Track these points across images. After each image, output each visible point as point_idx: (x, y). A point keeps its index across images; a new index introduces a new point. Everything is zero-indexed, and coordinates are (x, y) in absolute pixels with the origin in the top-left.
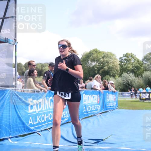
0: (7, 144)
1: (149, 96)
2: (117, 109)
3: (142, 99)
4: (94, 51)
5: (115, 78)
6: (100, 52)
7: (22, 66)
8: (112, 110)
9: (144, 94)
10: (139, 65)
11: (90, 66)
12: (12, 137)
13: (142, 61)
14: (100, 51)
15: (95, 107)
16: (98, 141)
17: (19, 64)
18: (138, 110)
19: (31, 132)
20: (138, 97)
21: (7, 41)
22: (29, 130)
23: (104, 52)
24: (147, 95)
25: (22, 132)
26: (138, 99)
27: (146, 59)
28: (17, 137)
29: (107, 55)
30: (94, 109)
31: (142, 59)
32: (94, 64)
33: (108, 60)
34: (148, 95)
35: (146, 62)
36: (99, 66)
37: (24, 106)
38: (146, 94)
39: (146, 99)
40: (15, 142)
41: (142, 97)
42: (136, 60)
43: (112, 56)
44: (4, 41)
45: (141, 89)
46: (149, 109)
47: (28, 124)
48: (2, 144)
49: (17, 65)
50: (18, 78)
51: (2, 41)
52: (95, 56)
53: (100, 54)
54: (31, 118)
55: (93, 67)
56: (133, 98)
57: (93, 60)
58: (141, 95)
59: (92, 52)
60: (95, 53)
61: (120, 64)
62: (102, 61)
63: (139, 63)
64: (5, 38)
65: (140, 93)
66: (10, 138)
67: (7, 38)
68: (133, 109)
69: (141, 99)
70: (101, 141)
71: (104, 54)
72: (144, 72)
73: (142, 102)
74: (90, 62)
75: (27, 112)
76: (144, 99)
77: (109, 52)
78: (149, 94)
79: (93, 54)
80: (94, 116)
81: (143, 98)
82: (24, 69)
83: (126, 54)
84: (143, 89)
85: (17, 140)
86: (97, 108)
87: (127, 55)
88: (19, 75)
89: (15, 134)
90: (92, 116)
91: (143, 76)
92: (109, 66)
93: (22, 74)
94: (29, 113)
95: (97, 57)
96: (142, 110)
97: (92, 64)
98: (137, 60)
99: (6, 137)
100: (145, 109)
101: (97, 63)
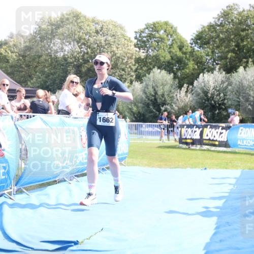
1: (201, 134)
3: (184, 141)
18: (174, 169)
24: (195, 132)
27: (199, 41)
31: (192, 39)
34: (198, 131)
35: (200, 47)
38: (194, 129)
39: (194, 142)
41: (185, 137)
46: (199, 168)
63: (184, 50)
69: (181, 141)
76: (189, 141)
78: (201, 129)
81: (186, 139)
90: (54, 182)
96: (184, 169)
98: (178, 41)
100: (192, 168)
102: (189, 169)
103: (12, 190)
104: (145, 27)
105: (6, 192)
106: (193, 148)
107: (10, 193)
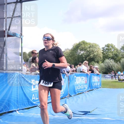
0: (16, 115)
2: (101, 87)
4: (82, 43)
5: (99, 64)
6: (87, 44)
7: (26, 55)
8: (97, 89)
9: (122, 76)
10: (118, 53)
11: (79, 54)
12: (19, 109)
13: (120, 50)
14: (87, 42)
15: (83, 87)
16: (86, 113)
17: (24, 53)
18: (117, 89)
19: (34, 106)
20: (117, 79)
21: (15, 35)
22: (32, 104)
23: (90, 43)
25: (27, 106)
26: (117, 80)
27: (123, 49)
28: (23, 109)
29: (92, 45)
30: (83, 88)
32: (82, 52)
33: (93, 50)
35: (123, 51)
36: (86, 54)
37: (28, 85)
40: (22, 114)
42: (115, 49)
43: (96, 46)
44: (13, 35)
45: (120, 72)
47: (31, 100)
48: (12, 115)
49: (22, 54)
50: (24, 64)
51: (11, 35)
52: (83, 46)
53: (87, 45)
54: (33, 95)
55: (82, 55)
56: (113, 80)
57: (82, 50)
58: (120, 77)
59: (81, 43)
60: (83, 44)
61: (102, 53)
62: (89, 50)
63: (118, 51)
64: (14, 33)
65: (119, 75)
66: (18, 110)
67: (15, 33)
68: (113, 88)
69: (119, 80)
70: (88, 113)
71: (90, 45)
72: (122, 59)
73: (120, 82)
74: (79, 51)
75: (31, 90)
76: (122, 80)
77: (94, 43)
79: (81, 44)
80: (82, 93)
81: (121, 79)
82: (28, 57)
83: (108, 44)
84: (121, 72)
85: (23, 112)
86: (85, 87)
87: (108, 46)
88: (24, 61)
89: (22, 108)
90: (81, 93)
91: (121, 62)
92: (94, 54)
93: (26, 60)
94: (32, 91)
95: (85, 47)
96: (120, 89)
97: (81, 53)
99: (14, 110)
100: (123, 88)
101: (85, 52)
102: (122, 89)
103: (68, 96)
104: (105, 46)
105: (67, 96)
106: (123, 82)
107: (68, 97)
